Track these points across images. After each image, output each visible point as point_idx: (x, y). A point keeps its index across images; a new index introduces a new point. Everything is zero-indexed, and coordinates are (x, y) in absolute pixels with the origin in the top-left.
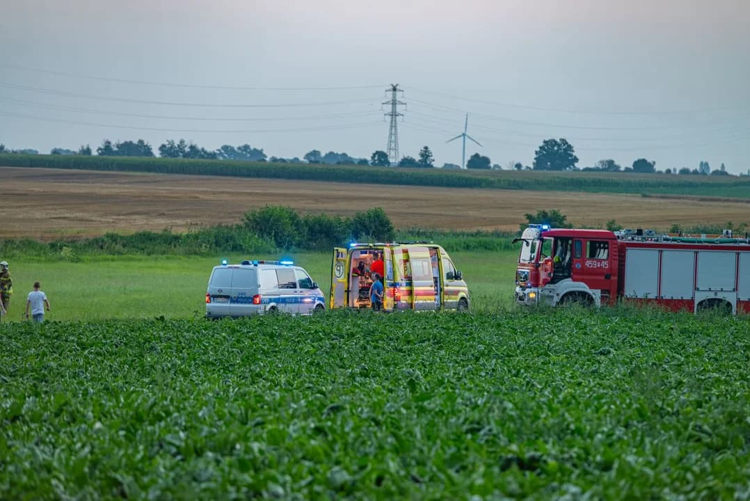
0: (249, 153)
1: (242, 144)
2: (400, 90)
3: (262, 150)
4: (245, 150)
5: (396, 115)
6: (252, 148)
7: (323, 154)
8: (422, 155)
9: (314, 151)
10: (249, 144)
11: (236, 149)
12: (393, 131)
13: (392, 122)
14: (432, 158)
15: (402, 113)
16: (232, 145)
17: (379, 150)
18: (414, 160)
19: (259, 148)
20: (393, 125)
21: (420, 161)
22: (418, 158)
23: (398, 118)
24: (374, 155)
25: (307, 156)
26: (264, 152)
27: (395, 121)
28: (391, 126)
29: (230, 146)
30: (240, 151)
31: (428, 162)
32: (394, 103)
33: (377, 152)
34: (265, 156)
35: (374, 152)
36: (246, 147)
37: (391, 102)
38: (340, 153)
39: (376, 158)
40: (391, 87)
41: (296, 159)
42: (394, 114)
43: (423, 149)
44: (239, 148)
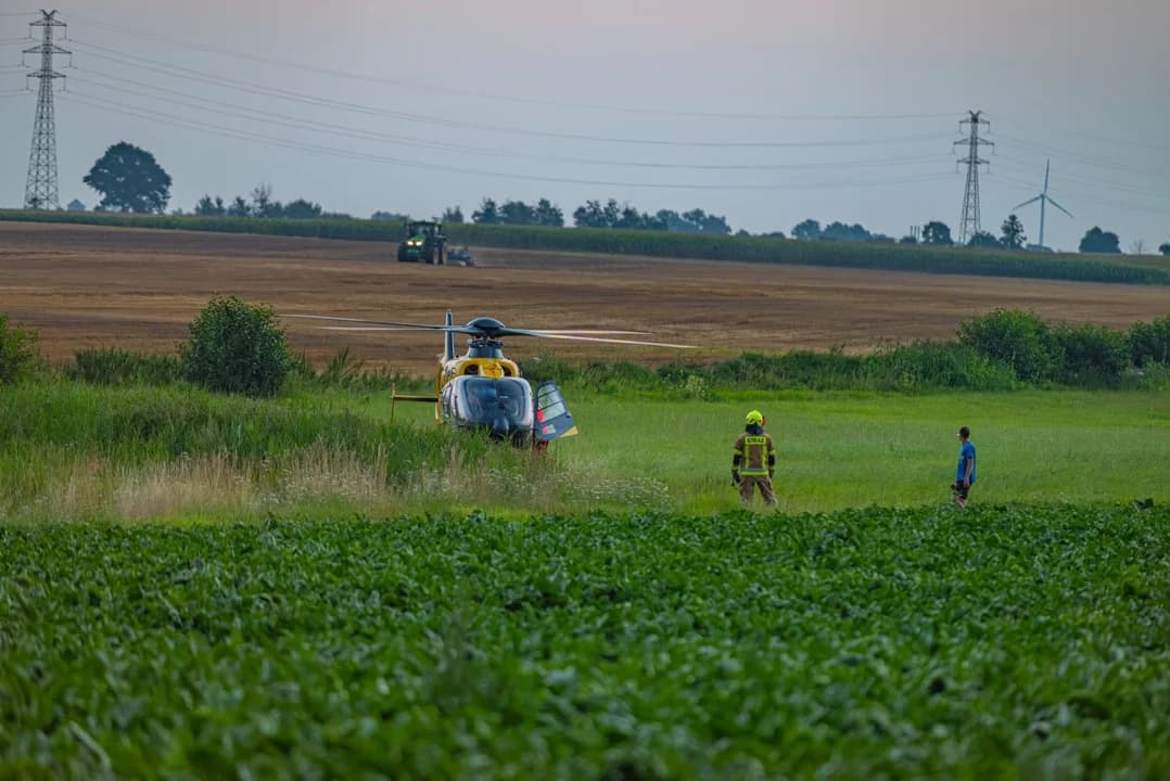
0: (702, 223)
1: (690, 209)
2: (984, 122)
3: (724, 218)
4: (697, 220)
5: (976, 162)
6: (707, 214)
7: (823, 227)
8: (1006, 230)
9: (810, 222)
10: (701, 209)
11: (681, 217)
12: (972, 187)
13: (970, 173)
14: (1022, 234)
15: (985, 159)
16: (674, 211)
17: (935, 220)
18: (993, 238)
19: (718, 215)
20: (972, 179)
21: (1002, 239)
22: (999, 234)
23: (979, 166)
24: (927, 228)
25: (798, 229)
26: (727, 223)
27: (976, 172)
28: (969, 181)
29: (671, 212)
30: (687, 220)
31: (1017, 241)
32: (974, 142)
33: (932, 224)
34: (729, 229)
35: (928, 223)
36: (698, 213)
37: (969, 141)
38: (850, 224)
39: (931, 234)
40: (970, 116)
41: (779, 235)
42: (973, 161)
43: (1008, 220)
44: (686, 215)
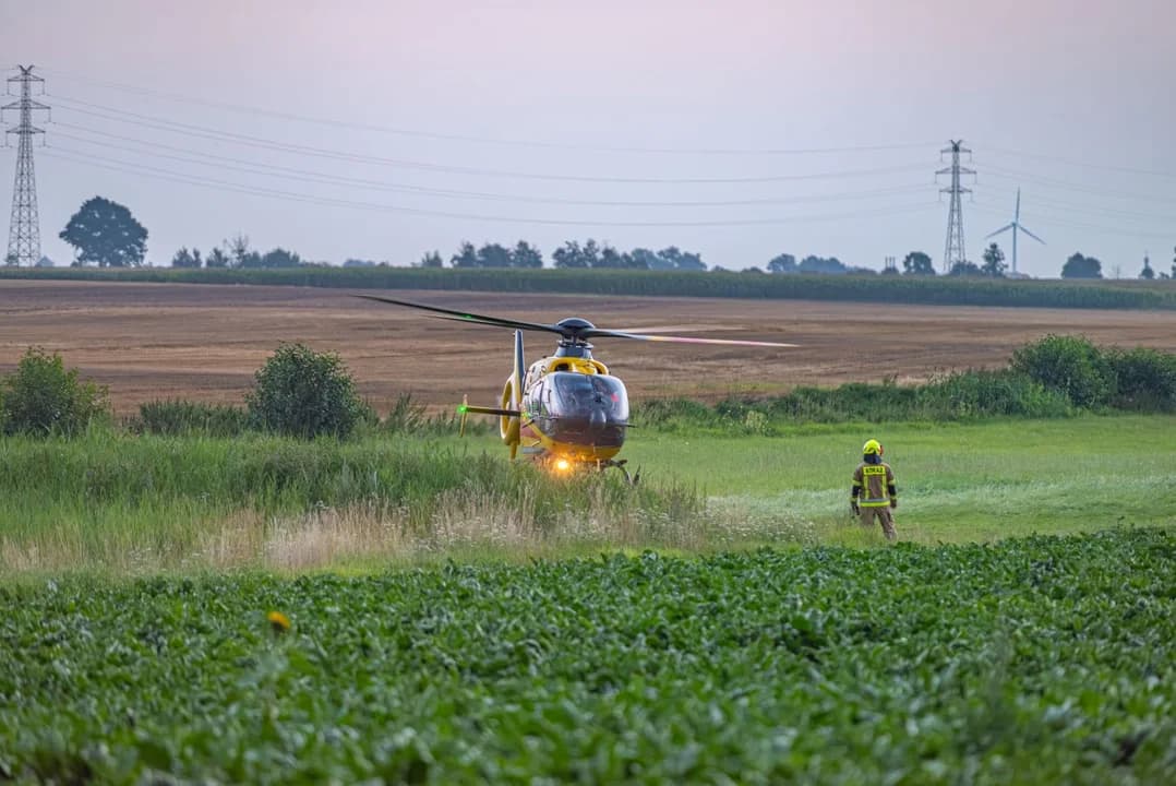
0: (677, 260)
1: (665, 247)
2: (965, 151)
3: (698, 255)
4: (672, 257)
5: (959, 192)
6: (682, 252)
7: (798, 261)
8: (987, 258)
9: (785, 256)
10: (676, 246)
11: (656, 255)
12: (955, 217)
13: (952, 204)
14: (1004, 262)
15: (968, 188)
16: (649, 249)
17: (916, 250)
18: (975, 266)
19: (693, 252)
20: (955, 209)
21: (983, 267)
22: (980, 263)
23: (961, 195)
24: (908, 258)
25: (773, 264)
26: (702, 259)
27: (959, 201)
28: (952, 210)
29: (645, 251)
30: (662, 258)
31: (998, 269)
32: (956, 171)
33: (913, 255)
34: (704, 265)
35: (908, 254)
36: (673, 251)
37: (951, 170)
38: (826, 257)
39: (912, 264)
40: (951, 146)
41: (755, 270)
42: (956, 190)
43: (989, 248)
44: (661, 253)
